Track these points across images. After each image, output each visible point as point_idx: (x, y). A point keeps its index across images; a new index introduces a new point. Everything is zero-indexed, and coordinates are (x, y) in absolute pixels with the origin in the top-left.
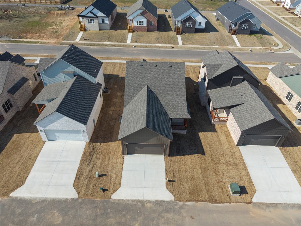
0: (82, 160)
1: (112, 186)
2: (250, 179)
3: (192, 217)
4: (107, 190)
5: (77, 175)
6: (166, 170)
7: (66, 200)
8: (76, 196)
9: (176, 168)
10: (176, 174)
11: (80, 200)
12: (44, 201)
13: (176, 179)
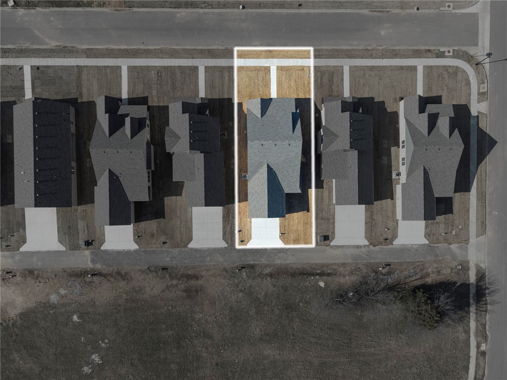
0: (223, 221)
1: (246, 239)
2: (334, 230)
3: (293, 255)
4: (244, 241)
5: (223, 232)
6: (280, 226)
7: (221, 248)
8: (226, 246)
9: (287, 224)
10: (286, 228)
11: (230, 248)
12: (209, 249)
13: (286, 232)
